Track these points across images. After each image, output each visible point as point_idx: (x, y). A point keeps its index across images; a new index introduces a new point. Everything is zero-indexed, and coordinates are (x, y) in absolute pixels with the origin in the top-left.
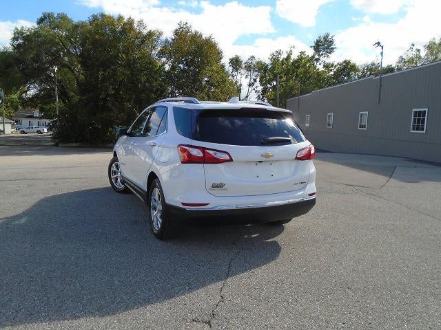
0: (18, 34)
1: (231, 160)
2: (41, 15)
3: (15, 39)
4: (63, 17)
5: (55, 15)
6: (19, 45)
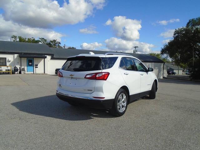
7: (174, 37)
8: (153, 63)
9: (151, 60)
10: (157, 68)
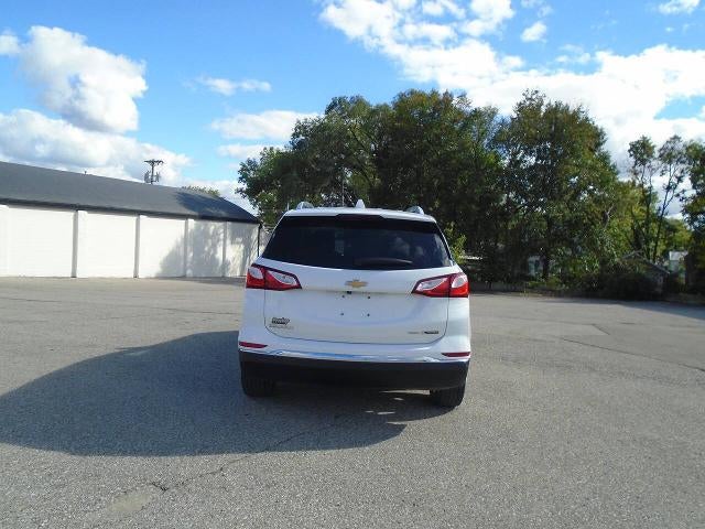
0: (301, 129)
1: (299, 287)
2: (330, 102)
3: (295, 135)
4: (359, 102)
5: (348, 100)
6: (300, 143)
7: (293, 144)
8: (229, 223)
9: (223, 213)
10: (240, 240)
